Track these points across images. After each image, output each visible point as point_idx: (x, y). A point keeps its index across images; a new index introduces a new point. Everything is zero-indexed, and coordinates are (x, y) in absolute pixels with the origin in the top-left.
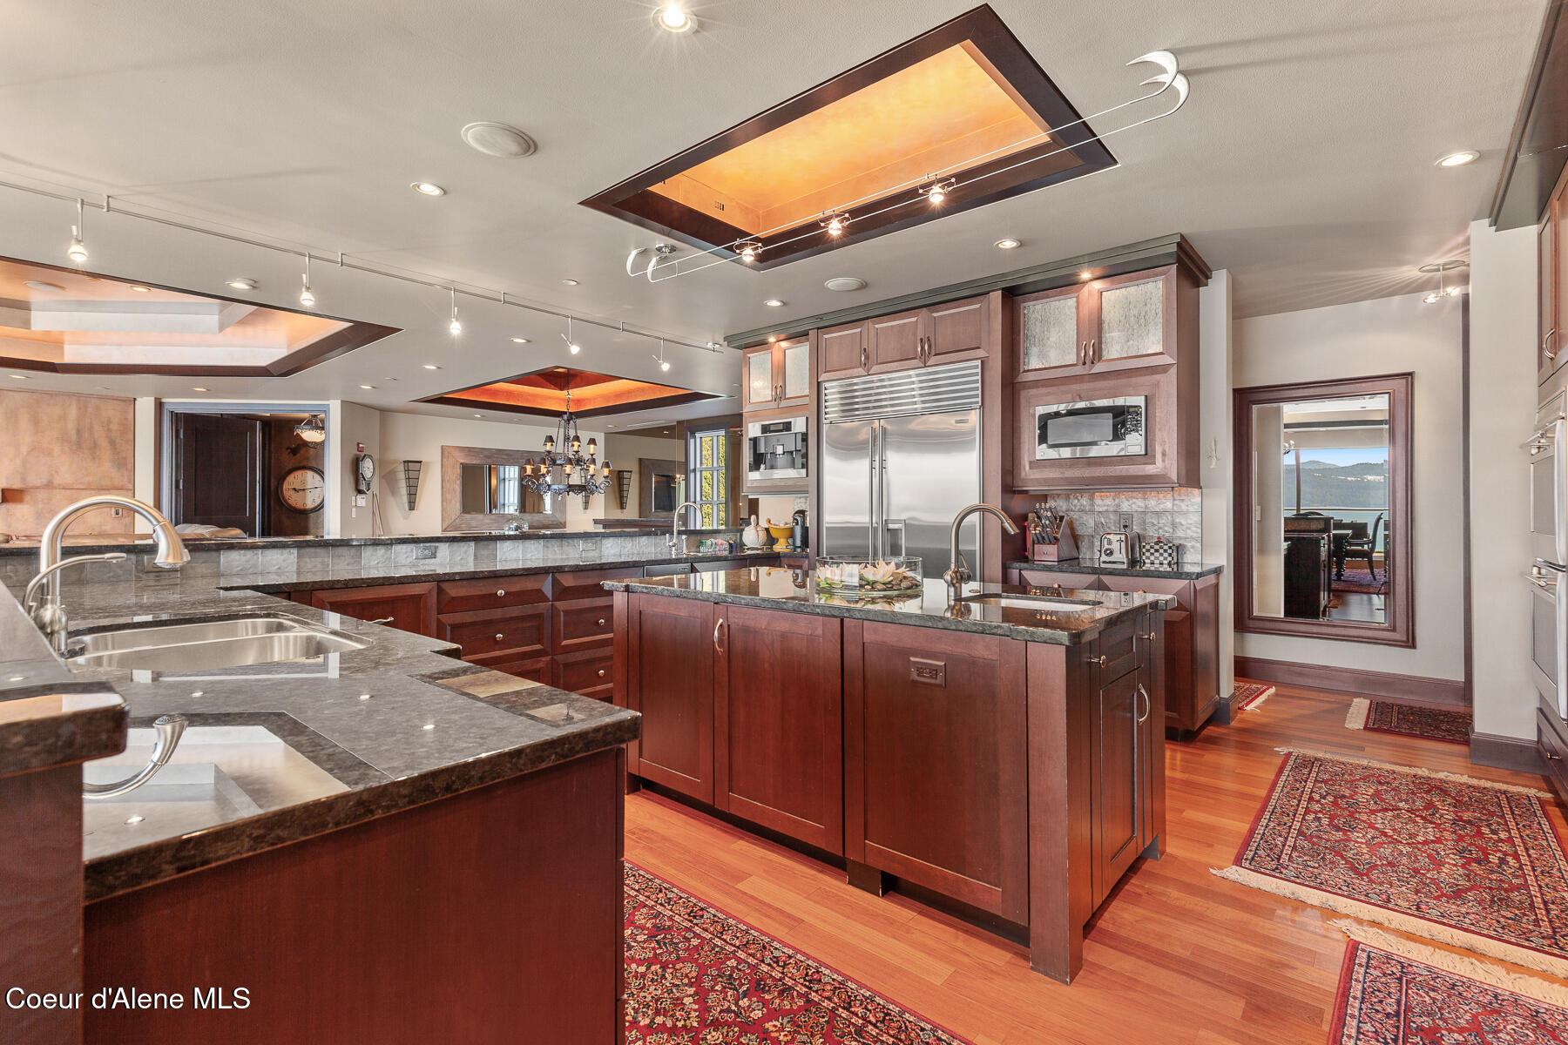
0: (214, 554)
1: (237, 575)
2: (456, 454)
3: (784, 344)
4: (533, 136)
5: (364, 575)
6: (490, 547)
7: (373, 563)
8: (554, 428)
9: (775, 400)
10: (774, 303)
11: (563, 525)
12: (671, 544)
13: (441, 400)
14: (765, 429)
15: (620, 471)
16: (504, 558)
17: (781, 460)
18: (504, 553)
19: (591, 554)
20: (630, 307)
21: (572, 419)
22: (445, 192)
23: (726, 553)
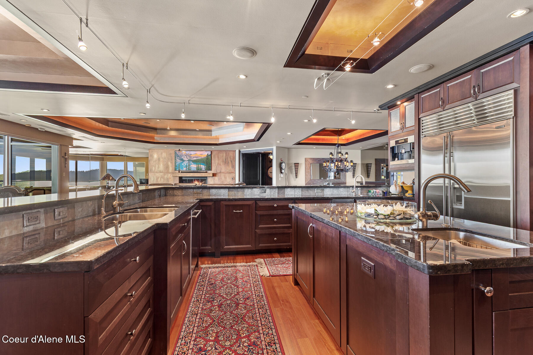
0: (209, 190)
1: (214, 195)
2: (309, 160)
3: (405, 104)
4: (252, 48)
5: (245, 197)
6: (283, 190)
7: (248, 194)
8: (333, 150)
9: (401, 129)
10: (390, 86)
11: (345, 183)
12: (352, 191)
13: (299, 144)
14: (397, 142)
15: (367, 164)
16: (288, 194)
17: (406, 156)
18: (288, 192)
19: (319, 194)
20: (332, 102)
21: (339, 146)
22: (247, 77)
23: (381, 196)
